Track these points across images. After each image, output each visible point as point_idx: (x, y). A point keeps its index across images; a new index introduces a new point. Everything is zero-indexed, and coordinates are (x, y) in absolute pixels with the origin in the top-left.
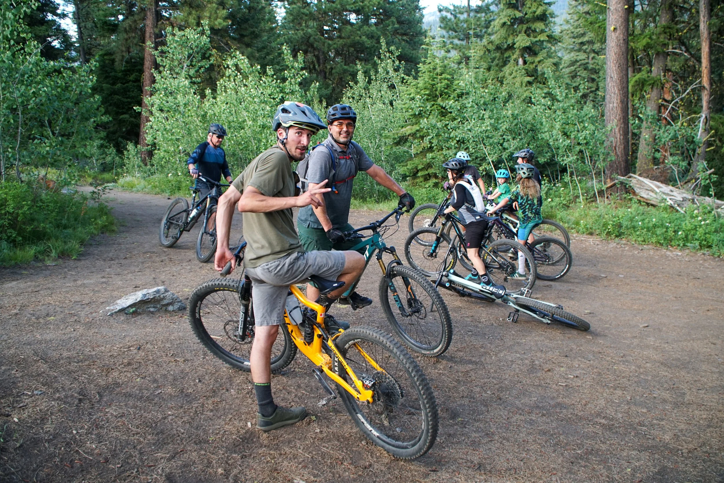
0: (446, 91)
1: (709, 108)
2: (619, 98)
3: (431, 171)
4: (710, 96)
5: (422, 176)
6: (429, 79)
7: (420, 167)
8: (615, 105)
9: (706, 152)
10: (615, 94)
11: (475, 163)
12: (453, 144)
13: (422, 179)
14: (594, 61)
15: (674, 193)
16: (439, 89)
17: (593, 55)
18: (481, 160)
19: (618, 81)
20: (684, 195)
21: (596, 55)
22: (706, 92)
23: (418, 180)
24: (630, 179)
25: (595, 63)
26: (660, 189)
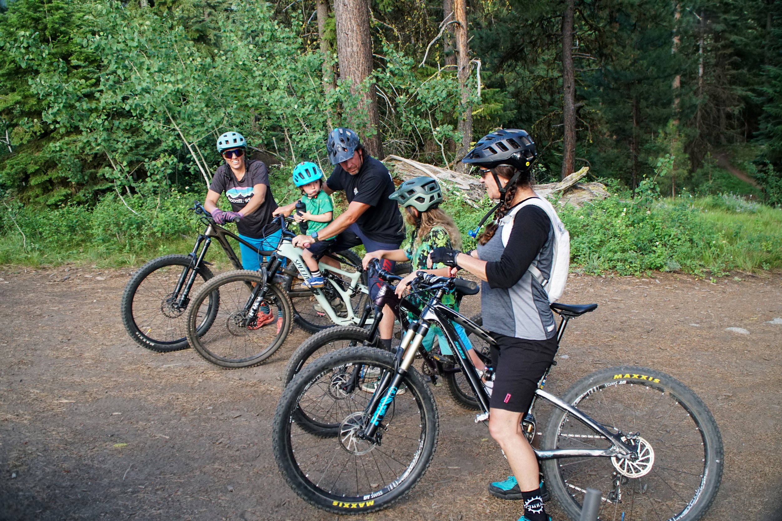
0: (63, 28)
1: (468, 54)
2: (359, 37)
3: (53, 174)
4: (468, 37)
5: (38, 186)
6: (28, 8)
7: (31, 169)
8: (355, 49)
9: (472, 116)
10: (353, 31)
11: (137, 154)
12: (100, 121)
13: (38, 191)
14: (211, 17)
15: (458, 180)
16: (49, 26)
17: (209, 10)
18: (146, 149)
19: (356, 11)
20: (471, 181)
21: (213, 11)
22: (462, 31)
23: (30, 193)
24: (393, 163)
25: (213, 20)
26: (438, 175)
